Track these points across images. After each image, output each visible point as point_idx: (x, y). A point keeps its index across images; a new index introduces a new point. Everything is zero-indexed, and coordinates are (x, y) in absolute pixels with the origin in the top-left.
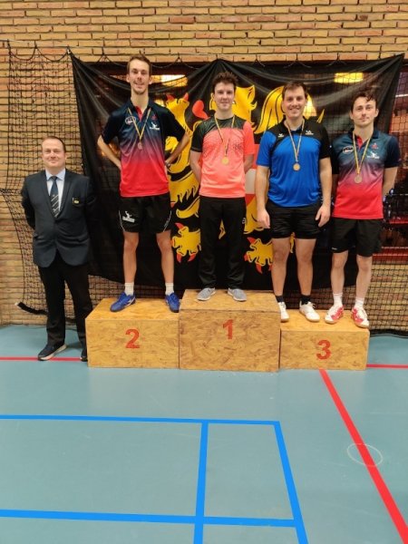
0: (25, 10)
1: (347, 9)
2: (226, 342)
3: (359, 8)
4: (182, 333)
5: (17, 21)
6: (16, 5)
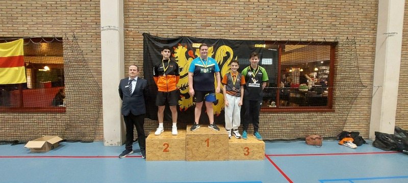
0: (148, 20)
1: (264, 24)
2: (206, 148)
3: (268, 24)
4: (187, 145)
5: (144, 24)
6: (145, 19)
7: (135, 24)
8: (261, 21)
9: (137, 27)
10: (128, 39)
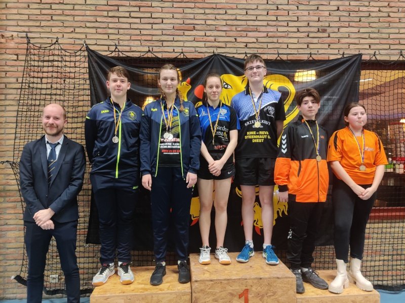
1: (311, 24)
3: (320, 24)
6: (44, 12)
7: (20, 23)
8: (305, 18)
9: (26, 29)
10: (4, 56)
